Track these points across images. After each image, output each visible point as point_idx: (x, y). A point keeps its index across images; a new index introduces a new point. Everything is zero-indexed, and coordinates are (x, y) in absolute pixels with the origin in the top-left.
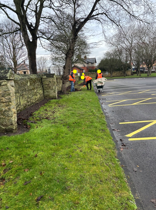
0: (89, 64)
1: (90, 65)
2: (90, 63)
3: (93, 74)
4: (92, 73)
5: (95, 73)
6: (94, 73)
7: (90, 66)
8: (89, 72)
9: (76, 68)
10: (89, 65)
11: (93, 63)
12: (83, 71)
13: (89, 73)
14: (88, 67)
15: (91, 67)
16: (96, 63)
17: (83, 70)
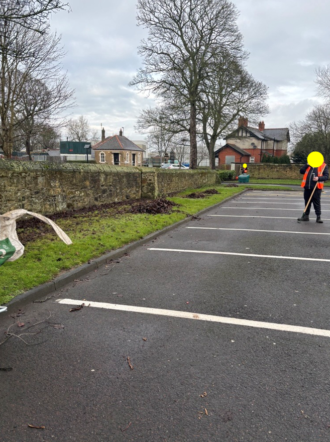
0: (269, 141)
1: (271, 145)
2: (271, 139)
3: (272, 168)
4: (270, 165)
5: (279, 166)
6: (276, 167)
7: (271, 147)
8: (262, 161)
9: (231, 151)
10: (267, 145)
11: (278, 140)
12: (250, 159)
13: (263, 164)
14: (265, 150)
15: (273, 150)
16: (289, 140)
17: (248, 156)
